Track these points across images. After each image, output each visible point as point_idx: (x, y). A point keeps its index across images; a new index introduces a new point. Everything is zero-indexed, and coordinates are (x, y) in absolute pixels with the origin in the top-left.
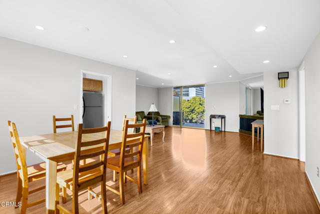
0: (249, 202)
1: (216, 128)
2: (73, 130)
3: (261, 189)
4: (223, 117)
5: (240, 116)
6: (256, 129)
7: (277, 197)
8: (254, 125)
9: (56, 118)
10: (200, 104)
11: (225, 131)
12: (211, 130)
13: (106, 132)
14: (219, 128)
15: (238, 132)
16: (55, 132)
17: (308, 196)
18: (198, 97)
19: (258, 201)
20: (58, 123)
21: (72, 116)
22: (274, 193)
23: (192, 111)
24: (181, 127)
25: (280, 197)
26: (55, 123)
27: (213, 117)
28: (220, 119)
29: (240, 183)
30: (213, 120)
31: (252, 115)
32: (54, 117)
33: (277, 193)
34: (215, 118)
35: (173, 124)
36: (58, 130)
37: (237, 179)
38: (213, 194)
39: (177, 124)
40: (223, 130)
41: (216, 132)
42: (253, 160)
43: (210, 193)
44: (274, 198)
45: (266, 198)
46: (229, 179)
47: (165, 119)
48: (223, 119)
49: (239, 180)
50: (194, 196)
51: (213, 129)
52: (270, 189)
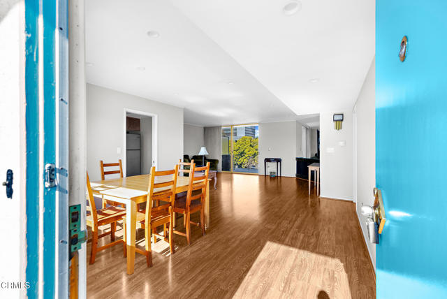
0: (304, 236)
1: (271, 172)
2: (122, 177)
3: (316, 226)
4: (278, 161)
5: (297, 159)
6: (312, 172)
7: (329, 231)
8: (311, 168)
9: (104, 163)
10: (251, 145)
11: (281, 176)
12: (265, 176)
13: (174, 175)
14: (274, 173)
15: (295, 176)
16: (103, 179)
17: (355, 230)
18: (248, 137)
19: (312, 235)
20: (106, 169)
21: (120, 160)
22: (326, 229)
23: (242, 154)
24: (232, 173)
25: (331, 231)
26: (102, 169)
27: (267, 160)
28: (276, 163)
29: (296, 222)
30: (268, 164)
31: (309, 157)
32: (102, 162)
33: (329, 228)
34: (270, 161)
35: (223, 170)
36: (107, 177)
37: (294, 219)
38: (273, 232)
39: (226, 170)
40: (279, 175)
41: (271, 178)
42: (309, 203)
43: (270, 231)
44: (326, 232)
45: (319, 232)
46: (286, 219)
47: (214, 163)
48: (279, 163)
49: (296, 220)
50: (255, 234)
51: (268, 174)
52: (323, 225)
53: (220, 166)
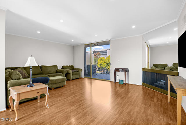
1: (120, 80)
4: (126, 71)
5: (143, 69)
11: (128, 84)
12: (115, 82)
14: (122, 80)
15: (141, 84)
24: (91, 79)
27: (117, 70)
28: (124, 73)
30: (118, 73)
34: (119, 71)
40: (126, 82)
41: (120, 85)
48: (126, 73)
51: (117, 81)
53: (83, 74)
